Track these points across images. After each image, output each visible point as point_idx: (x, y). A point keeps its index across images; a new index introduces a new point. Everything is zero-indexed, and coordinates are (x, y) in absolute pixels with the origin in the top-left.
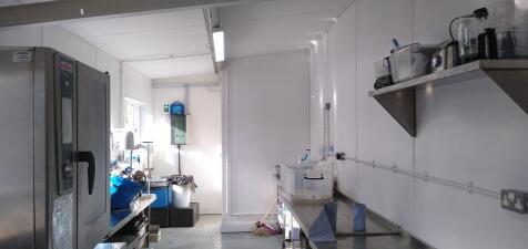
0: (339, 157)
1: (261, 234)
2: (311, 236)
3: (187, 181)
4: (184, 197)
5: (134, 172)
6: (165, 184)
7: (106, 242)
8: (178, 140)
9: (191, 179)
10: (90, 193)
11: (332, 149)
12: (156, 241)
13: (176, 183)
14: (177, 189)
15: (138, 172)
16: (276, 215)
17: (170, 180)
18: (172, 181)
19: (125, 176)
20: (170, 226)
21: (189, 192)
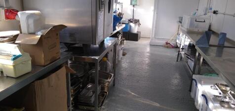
0: (215, 12)
1: (167, 47)
2: (196, 44)
3: (137, 22)
4: (135, 28)
5: (118, 13)
6: (127, 22)
7: (110, 37)
8: (133, 3)
9: (138, 21)
10: (109, 12)
11: (211, 9)
12: (123, 44)
13: (132, 22)
14: (132, 24)
15: (120, 13)
16: (176, 40)
17: (129, 20)
18: (130, 21)
19: (115, 14)
20: (128, 40)
21: (137, 26)
